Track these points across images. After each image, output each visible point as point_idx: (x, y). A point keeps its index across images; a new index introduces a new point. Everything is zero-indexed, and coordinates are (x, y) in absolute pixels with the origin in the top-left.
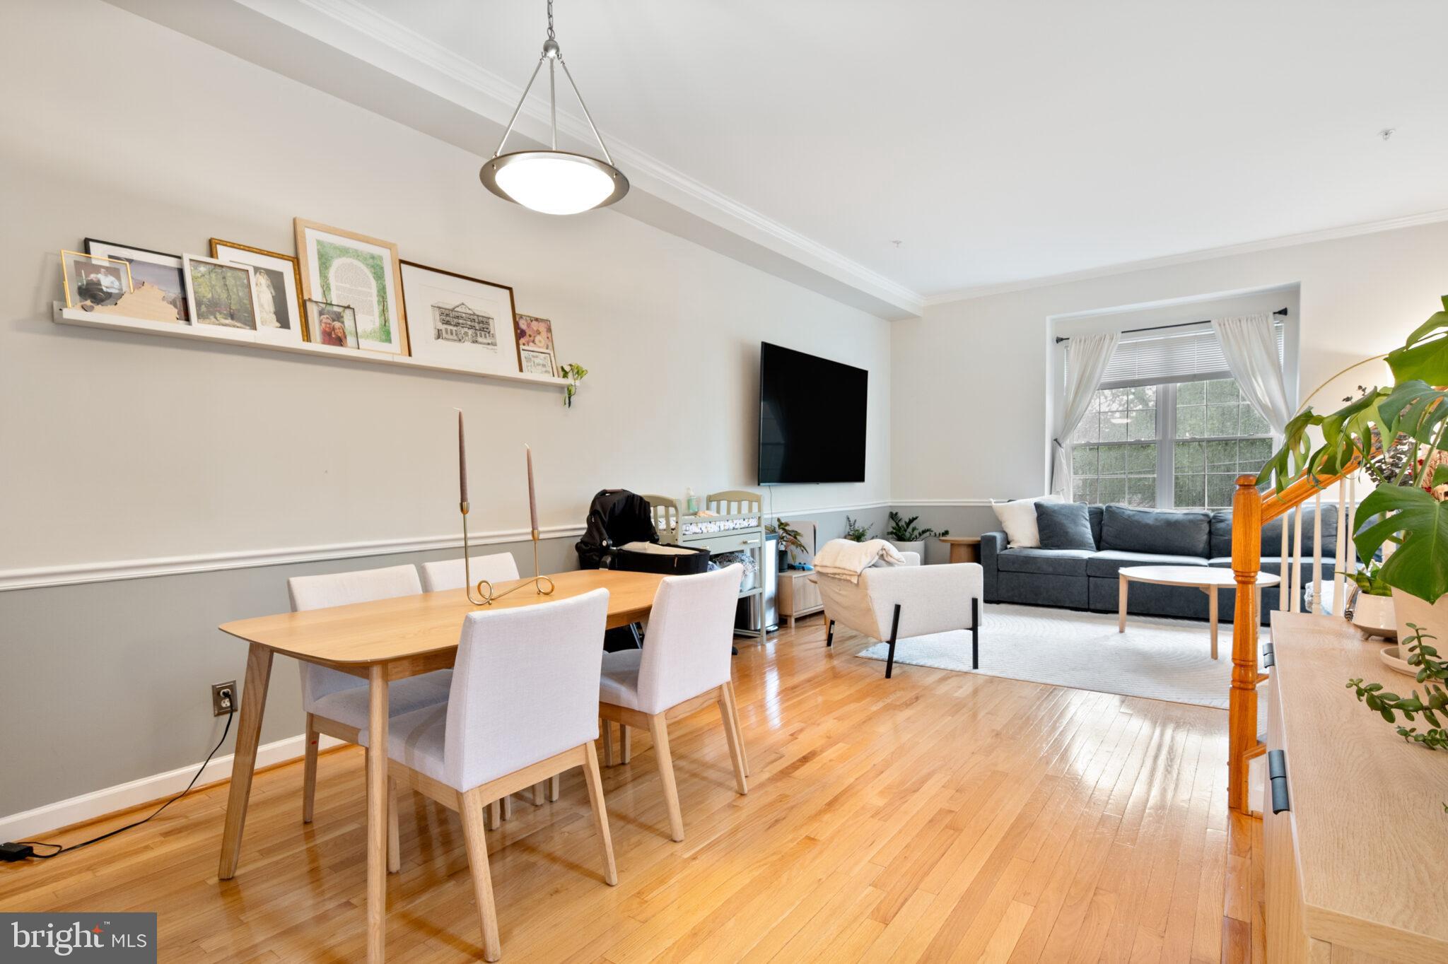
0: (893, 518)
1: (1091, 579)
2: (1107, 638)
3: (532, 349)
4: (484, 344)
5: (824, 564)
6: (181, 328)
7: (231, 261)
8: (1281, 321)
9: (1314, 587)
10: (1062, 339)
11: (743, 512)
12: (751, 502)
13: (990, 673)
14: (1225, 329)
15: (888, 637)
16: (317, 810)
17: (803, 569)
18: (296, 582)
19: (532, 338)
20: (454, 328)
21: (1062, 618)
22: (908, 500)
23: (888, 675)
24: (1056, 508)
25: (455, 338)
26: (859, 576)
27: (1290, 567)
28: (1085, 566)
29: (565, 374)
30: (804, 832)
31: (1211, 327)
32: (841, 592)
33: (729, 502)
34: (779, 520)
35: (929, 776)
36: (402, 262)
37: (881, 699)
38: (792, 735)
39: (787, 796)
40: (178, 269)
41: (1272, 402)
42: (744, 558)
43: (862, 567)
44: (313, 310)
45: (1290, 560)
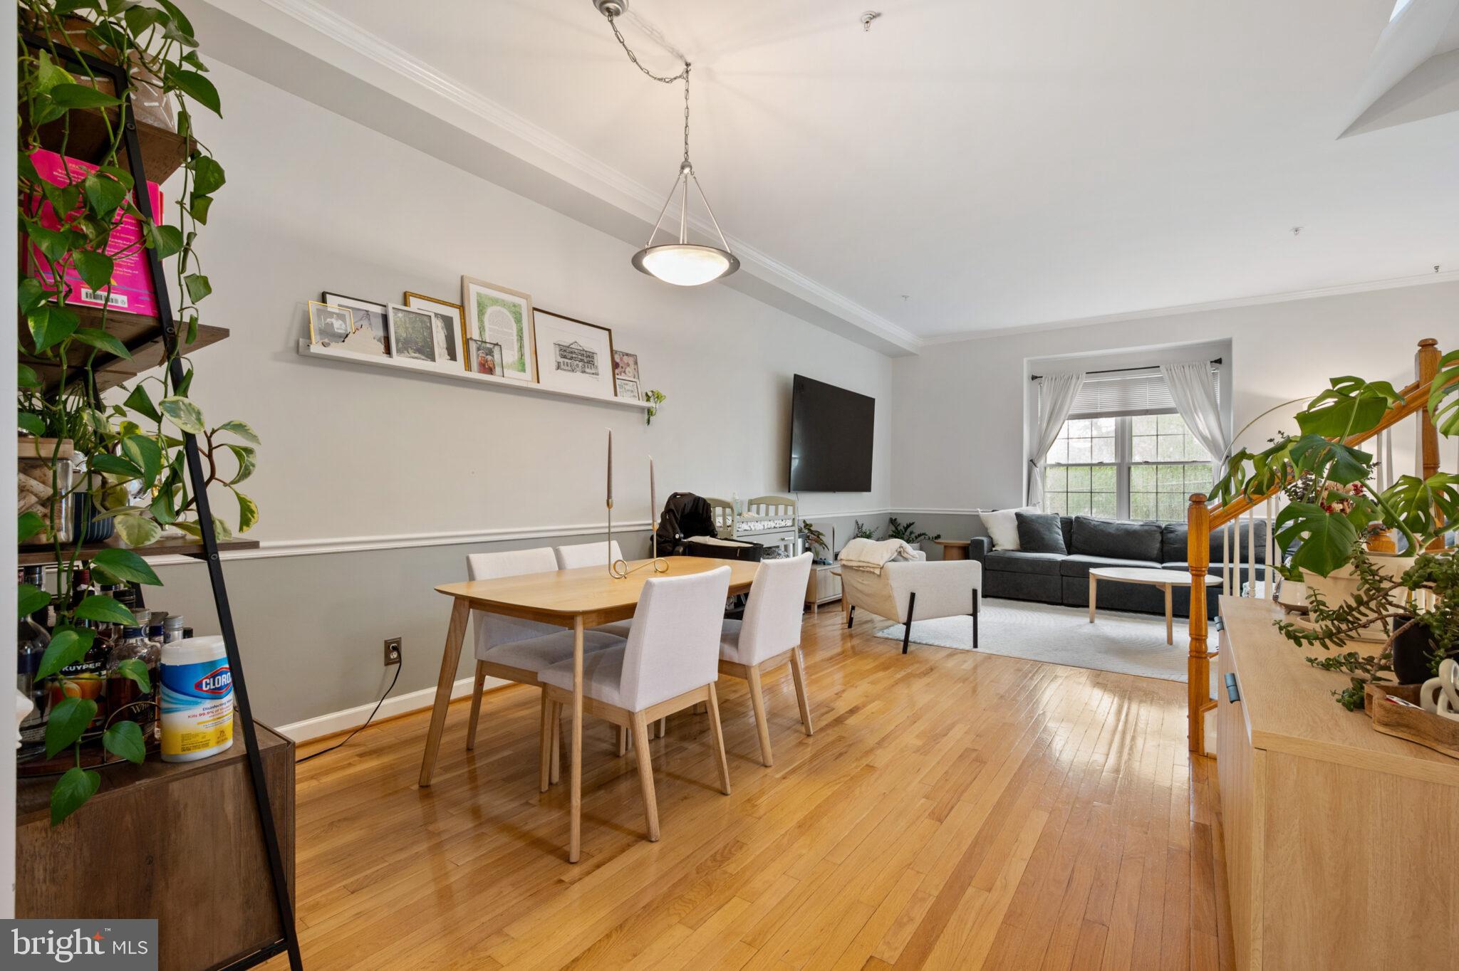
0: (892, 523)
1: (1064, 578)
2: (1080, 626)
3: (624, 378)
4: (590, 373)
5: (851, 558)
6: (384, 360)
7: (419, 309)
8: (1217, 369)
9: (1250, 586)
10: (1036, 377)
11: (779, 514)
12: (786, 506)
13: (988, 651)
14: (1172, 373)
15: (905, 619)
16: (478, 740)
17: (824, 564)
18: (474, 558)
19: (623, 370)
20: (569, 361)
21: (1040, 610)
22: (905, 508)
23: (905, 651)
24: (1034, 518)
25: (569, 368)
26: (882, 568)
27: (1231, 571)
28: (1059, 566)
29: (648, 399)
30: (865, 762)
31: (1160, 371)
32: (864, 582)
33: (768, 505)
34: (804, 522)
35: (953, 725)
36: (535, 309)
37: (902, 669)
38: (836, 694)
39: (844, 737)
40: (382, 314)
41: (1211, 434)
42: (780, 552)
43: (884, 561)
44: (473, 346)
45: (1231, 565)
